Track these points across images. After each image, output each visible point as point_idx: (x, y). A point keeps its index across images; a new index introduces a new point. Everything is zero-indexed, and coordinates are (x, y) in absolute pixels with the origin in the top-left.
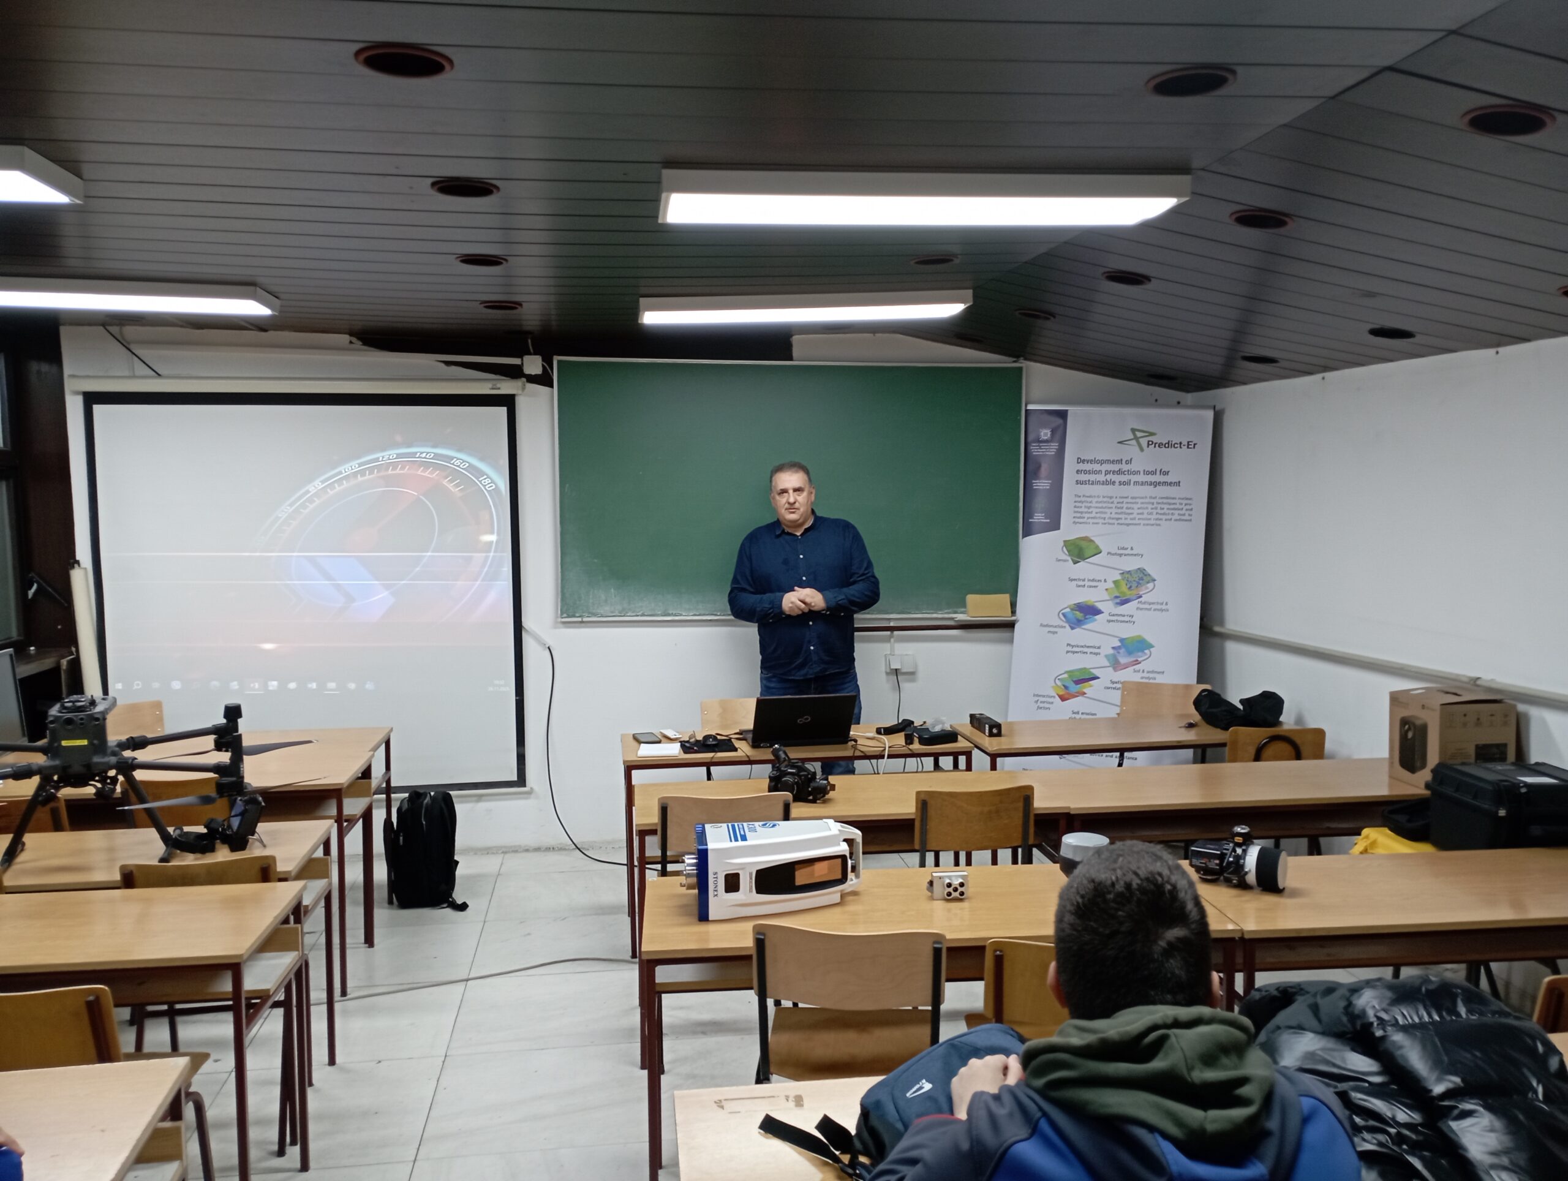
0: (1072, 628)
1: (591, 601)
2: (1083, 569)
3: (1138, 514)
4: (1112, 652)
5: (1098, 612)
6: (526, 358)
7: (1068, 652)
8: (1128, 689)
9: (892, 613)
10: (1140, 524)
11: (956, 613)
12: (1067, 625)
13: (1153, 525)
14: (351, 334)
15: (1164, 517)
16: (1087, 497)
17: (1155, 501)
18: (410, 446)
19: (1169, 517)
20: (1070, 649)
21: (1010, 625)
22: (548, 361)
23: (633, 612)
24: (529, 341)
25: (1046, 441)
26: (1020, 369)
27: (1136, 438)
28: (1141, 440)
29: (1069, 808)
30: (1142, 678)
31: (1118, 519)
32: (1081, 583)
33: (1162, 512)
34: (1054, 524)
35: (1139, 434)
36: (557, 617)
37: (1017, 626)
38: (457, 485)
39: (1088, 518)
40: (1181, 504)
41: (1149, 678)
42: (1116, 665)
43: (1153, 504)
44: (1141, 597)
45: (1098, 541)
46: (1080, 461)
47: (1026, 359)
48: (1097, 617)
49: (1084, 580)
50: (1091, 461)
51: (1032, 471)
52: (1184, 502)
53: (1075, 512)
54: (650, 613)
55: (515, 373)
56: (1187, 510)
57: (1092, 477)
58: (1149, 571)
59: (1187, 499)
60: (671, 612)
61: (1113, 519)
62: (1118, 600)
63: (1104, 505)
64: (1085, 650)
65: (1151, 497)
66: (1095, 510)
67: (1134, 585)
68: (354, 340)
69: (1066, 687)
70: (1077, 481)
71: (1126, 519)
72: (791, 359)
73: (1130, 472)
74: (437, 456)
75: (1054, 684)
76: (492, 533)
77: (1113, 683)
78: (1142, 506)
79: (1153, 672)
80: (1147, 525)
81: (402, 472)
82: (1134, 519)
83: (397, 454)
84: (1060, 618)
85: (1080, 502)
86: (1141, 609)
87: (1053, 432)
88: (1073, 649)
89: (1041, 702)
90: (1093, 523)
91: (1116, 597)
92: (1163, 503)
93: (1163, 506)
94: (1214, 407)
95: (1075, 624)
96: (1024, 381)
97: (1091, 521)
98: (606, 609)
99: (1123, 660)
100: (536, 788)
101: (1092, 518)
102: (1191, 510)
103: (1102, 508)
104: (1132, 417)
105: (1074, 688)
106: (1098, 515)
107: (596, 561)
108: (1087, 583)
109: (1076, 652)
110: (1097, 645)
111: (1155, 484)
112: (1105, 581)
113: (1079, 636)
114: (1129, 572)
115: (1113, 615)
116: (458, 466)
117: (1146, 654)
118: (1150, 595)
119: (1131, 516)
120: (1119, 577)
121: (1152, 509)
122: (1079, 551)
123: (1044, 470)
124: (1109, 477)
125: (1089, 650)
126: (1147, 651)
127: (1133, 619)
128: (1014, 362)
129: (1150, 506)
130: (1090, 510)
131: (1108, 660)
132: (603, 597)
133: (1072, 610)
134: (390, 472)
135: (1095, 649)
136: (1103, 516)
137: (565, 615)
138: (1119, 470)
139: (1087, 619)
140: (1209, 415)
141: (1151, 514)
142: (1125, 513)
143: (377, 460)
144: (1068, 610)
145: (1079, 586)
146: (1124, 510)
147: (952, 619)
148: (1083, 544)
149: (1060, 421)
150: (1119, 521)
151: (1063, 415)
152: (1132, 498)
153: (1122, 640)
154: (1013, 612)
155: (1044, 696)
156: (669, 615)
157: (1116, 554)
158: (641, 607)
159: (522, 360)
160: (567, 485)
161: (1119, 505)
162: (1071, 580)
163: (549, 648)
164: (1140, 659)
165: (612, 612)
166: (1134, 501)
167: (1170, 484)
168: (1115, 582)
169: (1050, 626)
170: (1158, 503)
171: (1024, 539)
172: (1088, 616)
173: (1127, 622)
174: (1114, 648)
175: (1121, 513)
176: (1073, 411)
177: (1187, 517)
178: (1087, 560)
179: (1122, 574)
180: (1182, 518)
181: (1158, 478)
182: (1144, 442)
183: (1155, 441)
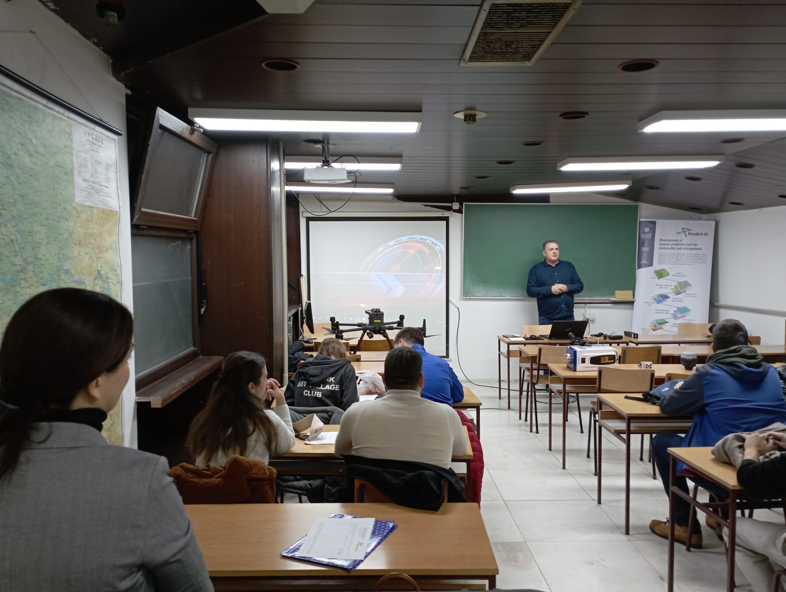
0: (658, 303)
1: (474, 291)
2: (662, 281)
3: (685, 260)
4: (673, 312)
5: (668, 297)
6: (454, 203)
7: (656, 313)
8: (681, 326)
9: (586, 297)
10: (685, 264)
11: (611, 297)
12: (655, 303)
13: (690, 264)
14: (394, 196)
15: (695, 262)
16: (664, 254)
18: (412, 235)
19: (697, 261)
20: (656, 311)
21: (632, 303)
22: (461, 204)
23: (489, 295)
24: (455, 197)
25: (647, 233)
26: (637, 206)
27: (684, 232)
30: (686, 322)
31: (676, 262)
33: (694, 259)
34: (651, 264)
35: (685, 230)
36: (461, 297)
37: (635, 303)
38: (428, 249)
39: (664, 262)
40: (702, 257)
41: (689, 322)
42: (675, 317)
43: (691, 256)
44: (685, 292)
45: (668, 271)
46: (661, 240)
47: (640, 202)
48: (668, 299)
49: (662, 285)
50: (666, 240)
51: (641, 244)
52: (704, 256)
53: (659, 260)
54: (495, 296)
55: (449, 209)
56: (704, 259)
57: (666, 246)
58: (689, 281)
59: (704, 254)
60: (503, 295)
61: (674, 262)
62: (676, 293)
64: (663, 312)
65: (690, 254)
66: (667, 259)
67: (683, 287)
68: (394, 198)
70: (660, 248)
71: (680, 262)
72: (549, 202)
73: (681, 245)
74: (421, 239)
75: (650, 325)
76: (439, 266)
77: (675, 324)
78: (686, 257)
79: (690, 320)
80: (688, 264)
81: (409, 244)
83: (408, 238)
84: (652, 299)
85: (661, 256)
86: (686, 296)
87: (650, 229)
88: (658, 312)
89: (645, 332)
91: (676, 292)
92: (695, 256)
93: (695, 257)
94: (716, 220)
95: (659, 302)
96: (639, 210)
97: (665, 263)
98: (479, 294)
99: (678, 316)
100: (453, 359)
102: (706, 259)
103: (670, 258)
104: (683, 224)
105: (658, 326)
106: (668, 261)
108: (664, 287)
109: (659, 313)
110: (668, 310)
111: (692, 249)
112: (671, 286)
113: (661, 306)
114: (681, 282)
115: (675, 299)
116: (429, 242)
117: (688, 313)
118: (689, 291)
119: (682, 261)
120: (676, 284)
122: (660, 274)
123: (646, 244)
124: (673, 246)
125: (664, 312)
126: (688, 312)
127: (683, 300)
128: (635, 203)
129: (689, 257)
130: (665, 259)
131: (672, 316)
132: (478, 290)
133: (658, 296)
134: (405, 244)
135: (667, 312)
136: (670, 261)
137: (464, 296)
138: (677, 244)
140: (714, 223)
141: (690, 260)
142: (679, 260)
143: (401, 240)
144: (656, 297)
145: (661, 288)
146: (679, 259)
147: (609, 300)
148: (662, 272)
149: (652, 225)
150: (677, 263)
151: (654, 223)
152: (683, 254)
153: (678, 308)
154: (634, 298)
155: (646, 329)
156: (502, 297)
157: (676, 276)
158: (492, 293)
159: (452, 204)
161: (677, 257)
162: (657, 285)
163: (458, 308)
164: (685, 315)
165: (481, 295)
166: (683, 255)
167: (698, 249)
168: (676, 286)
169: (649, 303)
170: (693, 256)
171: (639, 270)
172: (664, 299)
173: (680, 301)
174: (674, 311)
175: (678, 260)
176: (658, 221)
177: (704, 262)
178: (664, 278)
179: (678, 283)
180: (703, 262)
181: (693, 247)
182: (687, 233)
183: (692, 233)
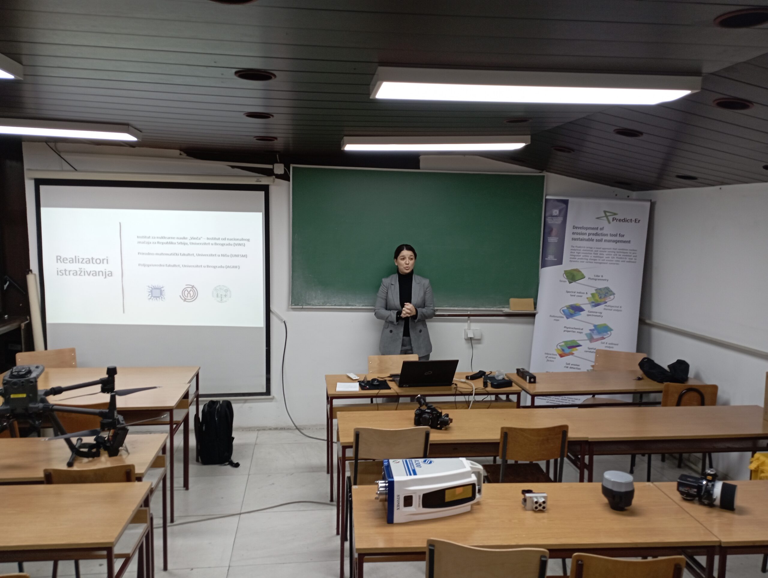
0: (567, 318)
1: (307, 297)
2: (575, 286)
3: (606, 258)
4: (589, 332)
5: (582, 310)
6: (276, 165)
7: (564, 331)
8: (599, 353)
9: (469, 307)
10: (607, 263)
11: (504, 307)
12: (565, 317)
13: (614, 264)
14: (181, 150)
15: (621, 260)
16: (578, 247)
17: (616, 251)
19: (624, 260)
20: (565, 329)
21: (533, 315)
22: (287, 167)
23: (330, 303)
24: (277, 156)
25: (556, 216)
26: (543, 177)
27: (607, 216)
28: (609, 217)
29: (587, 438)
30: (606, 347)
32: (573, 294)
33: (620, 257)
34: (559, 262)
35: (608, 214)
36: (289, 305)
37: (536, 316)
39: (578, 259)
40: (630, 253)
41: (609, 347)
42: (591, 339)
43: (615, 252)
44: (606, 303)
45: (583, 272)
46: (574, 227)
47: (547, 171)
48: (582, 313)
49: (575, 292)
50: (581, 228)
51: (548, 232)
52: (632, 252)
53: (571, 255)
54: (339, 304)
55: (269, 173)
56: (634, 256)
57: (581, 237)
58: (612, 288)
59: (634, 250)
60: (350, 304)
61: (592, 260)
62: (593, 304)
63: (587, 252)
64: (574, 330)
65: (614, 249)
66: (582, 255)
67: (603, 296)
68: (182, 153)
69: (563, 350)
70: (572, 238)
71: (599, 260)
72: (419, 168)
73: (602, 235)
75: (556, 348)
77: (589, 349)
78: (609, 253)
79: (612, 344)
80: (611, 264)
82: (604, 260)
84: (560, 311)
85: (574, 250)
86: (607, 309)
87: (560, 211)
88: (567, 330)
89: (549, 358)
90: (581, 262)
91: (593, 302)
92: (620, 252)
93: (620, 254)
94: (651, 201)
95: (569, 316)
96: (545, 184)
98: (316, 302)
99: (595, 337)
100: (276, 396)
101: (580, 259)
102: (636, 256)
103: (586, 253)
104: (605, 204)
105: (567, 351)
106: (584, 257)
107: (310, 275)
108: (576, 294)
109: (570, 331)
110: (581, 328)
111: (616, 242)
112: (587, 293)
113: (572, 322)
114: (600, 289)
115: (591, 312)
117: (608, 334)
118: (611, 302)
119: (602, 259)
120: (594, 292)
121: (614, 255)
122: (572, 276)
123: (554, 232)
124: (590, 237)
125: (576, 331)
127: (602, 315)
128: (540, 172)
129: (613, 253)
130: (579, 255)
131: (587, 336)
132: (314, 295)
133: (568, 308)
135: (580, 330)
136: (587, 258)
137: (293, 304)
138: (596, 233)
139: (576, 313)
140: (648, 204)
141: (614, 258)
142: (599, 257)
144: (565, 308)
145: (572, 296)
146: (598, 255)
147: (502, 311)
148: (575, 273)
149: (564, 206)
150: (596, 261)
151: (566, 202)
153: (595, 326)
154: (535, 308)
155: (550, 354)
156: (349, 306)
157: (593, 279)
158: (334, 301)
159: (273, 166)
160: (296, 234)
161: (596, 252)
162: (568, 292)
163: (284, 322)
164: (605, 337)
165: (319, 303)
166: (604, 250)
167: (625, 242)
168: (592, 294)
169: (555, 317)
170: (618, 252)
171: (542, 269)
172: (576, 312)
173: (598, 316)
174: (590, 330)
175: (597, 257)
176: (571, 200)
177: (633, 260)
178: (577, 282)
179: (596, 290)
180: (631, 260)
181: (618, 238)
182: (611, 218)
183: (617, 218)
